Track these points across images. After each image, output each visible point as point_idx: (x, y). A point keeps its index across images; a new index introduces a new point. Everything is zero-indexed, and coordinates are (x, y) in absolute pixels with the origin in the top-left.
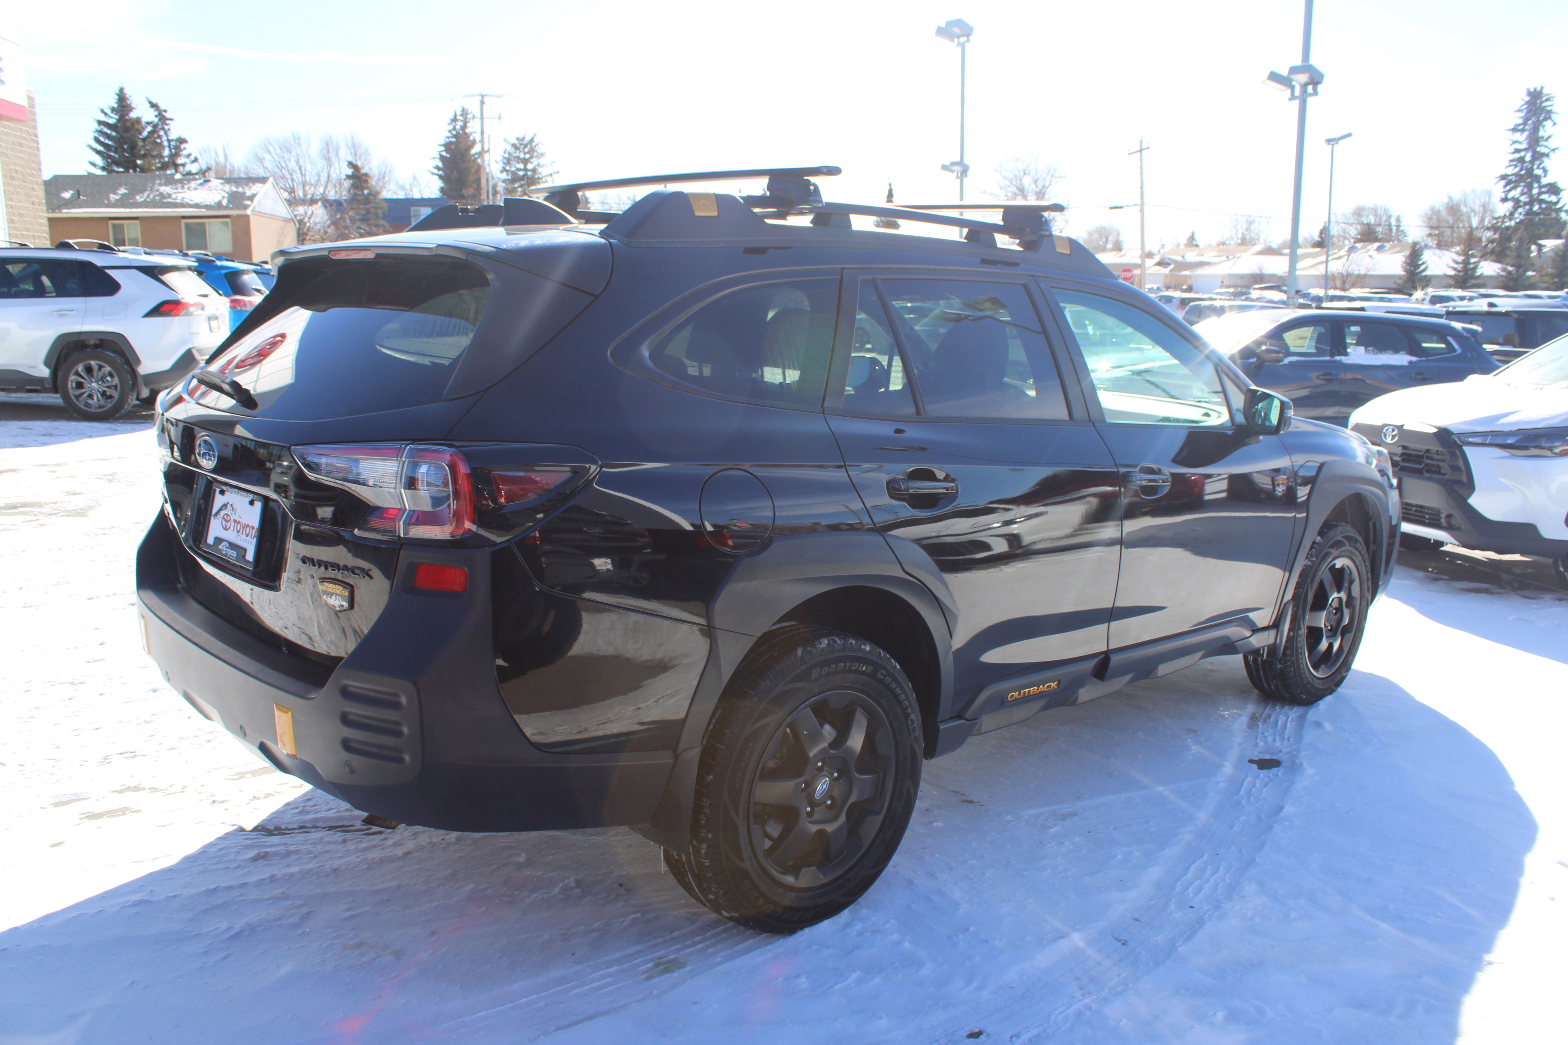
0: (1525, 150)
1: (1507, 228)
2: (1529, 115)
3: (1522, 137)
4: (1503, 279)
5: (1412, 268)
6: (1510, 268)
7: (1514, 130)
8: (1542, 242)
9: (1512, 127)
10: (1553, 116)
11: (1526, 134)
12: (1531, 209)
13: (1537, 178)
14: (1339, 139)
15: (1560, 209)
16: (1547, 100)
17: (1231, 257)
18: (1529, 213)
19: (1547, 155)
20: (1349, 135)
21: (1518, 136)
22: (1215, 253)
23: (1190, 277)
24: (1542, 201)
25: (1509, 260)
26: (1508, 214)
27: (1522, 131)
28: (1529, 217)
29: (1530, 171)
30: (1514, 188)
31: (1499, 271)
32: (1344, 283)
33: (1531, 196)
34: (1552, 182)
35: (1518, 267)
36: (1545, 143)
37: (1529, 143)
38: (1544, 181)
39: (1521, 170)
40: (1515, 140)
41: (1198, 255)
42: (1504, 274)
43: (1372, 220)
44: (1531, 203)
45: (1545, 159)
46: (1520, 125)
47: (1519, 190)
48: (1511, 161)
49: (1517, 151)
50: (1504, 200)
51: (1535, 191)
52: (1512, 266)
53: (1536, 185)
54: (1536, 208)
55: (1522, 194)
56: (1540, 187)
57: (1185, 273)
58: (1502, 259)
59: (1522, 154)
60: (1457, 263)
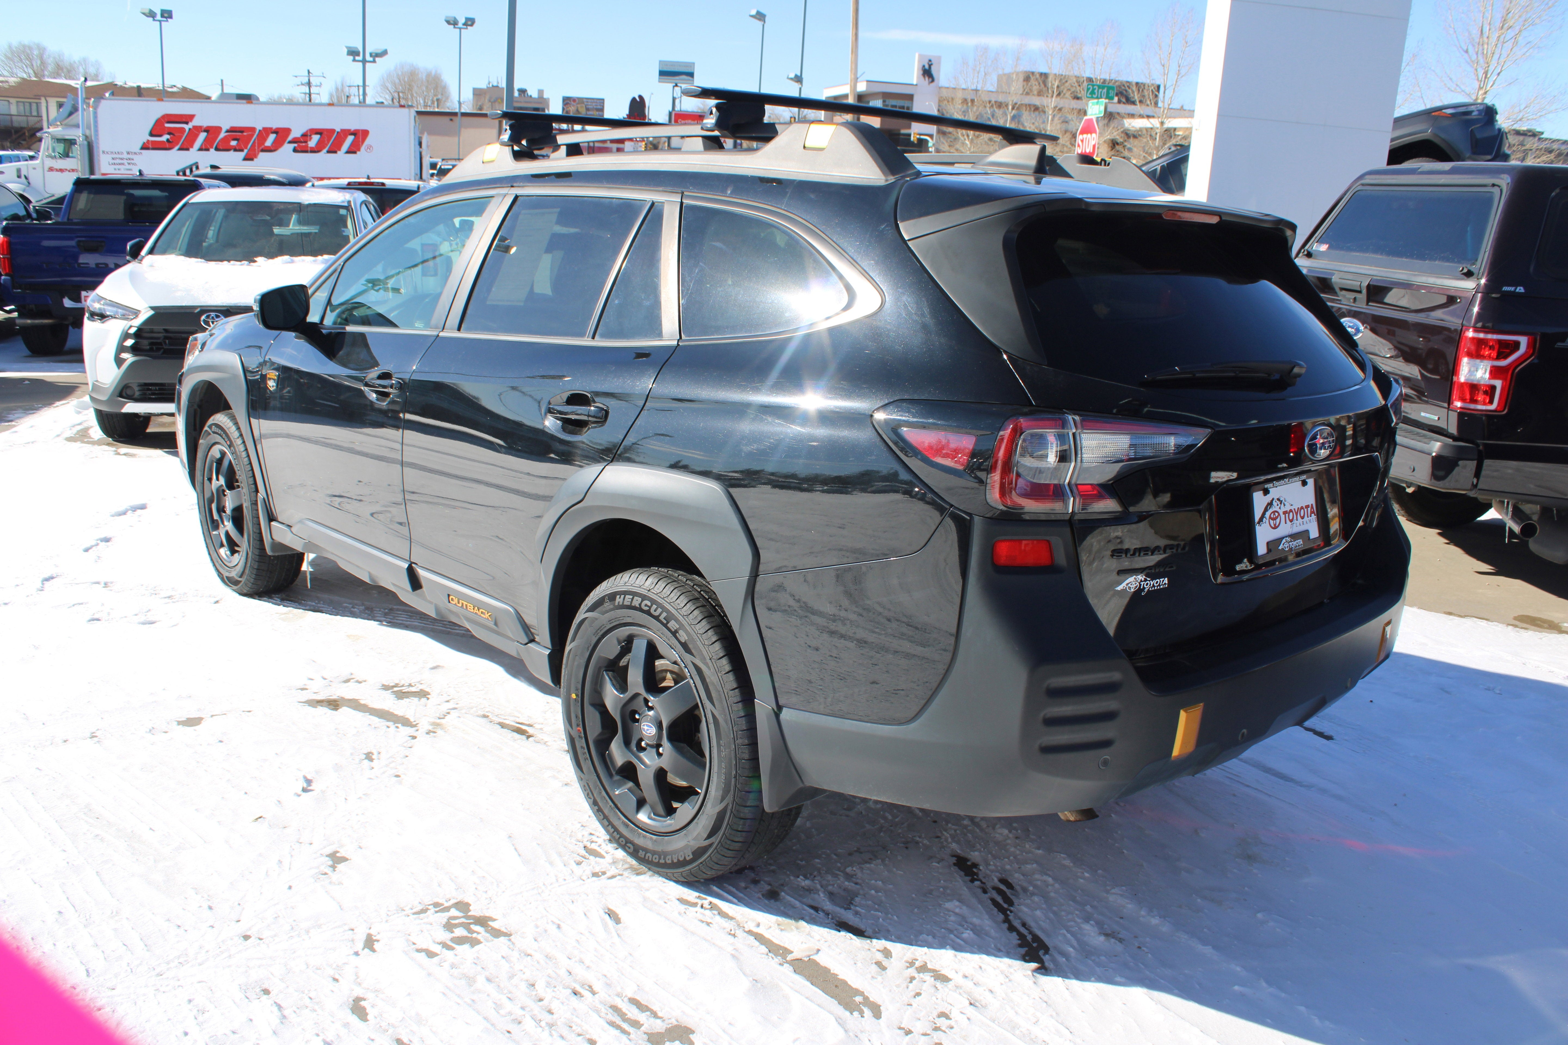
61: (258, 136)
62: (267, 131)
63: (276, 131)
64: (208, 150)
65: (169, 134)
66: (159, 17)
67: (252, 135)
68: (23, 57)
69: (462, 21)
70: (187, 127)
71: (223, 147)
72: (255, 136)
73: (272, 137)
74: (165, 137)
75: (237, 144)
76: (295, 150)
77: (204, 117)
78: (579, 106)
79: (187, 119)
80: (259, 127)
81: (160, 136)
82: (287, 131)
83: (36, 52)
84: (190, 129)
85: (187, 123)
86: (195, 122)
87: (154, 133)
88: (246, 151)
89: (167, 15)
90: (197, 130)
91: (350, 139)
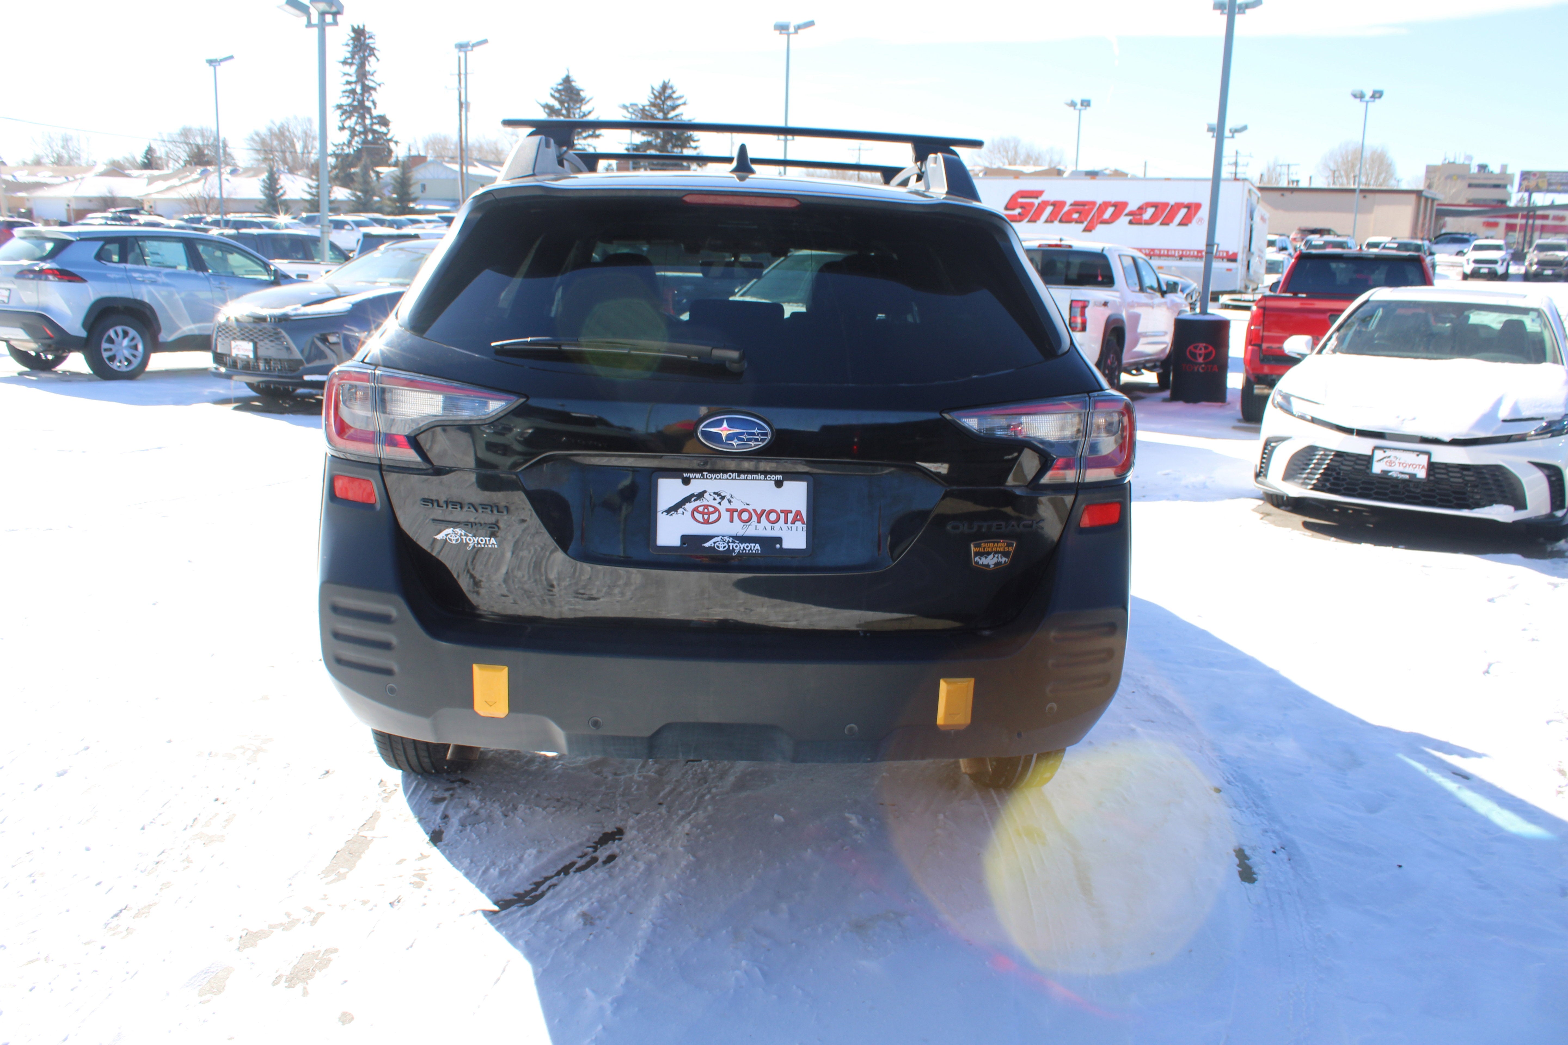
0: (356, 83)
1: (348, 155)
2: (356, 50)
3: (353, 69)
4: (354, 203)
5: (271, 193)
6: (359, 194)
7: (345, 63)
8: (379, 169)
9: (342, 60)
10: (376, 52)
11: (354, 68)
12: (366, 138)
13: (368, 110)
14: (221, 61)
15: (391, 140)
16: (370, 37)
17: (71, 179)
18: (365, 142)
19: (374, 89)
20: (232, 57)
21: (347, 69)
22: (51, 174)
23: (28, 200)
24: (374, 132)
25: (357, 185)
26: (346, 142)
27: (351, 64)
28: (365, 146)
29: (361, 103)
30: (349, 118)
31: (349, 196)
32: (207, 206)
33: (365, 126)
34: (382, 114)
35: (365, 192)
36: (372, 78)
37: (357, 77)
38: (375, 113)
39: (354, 100)
40: (346, 72)
41: (29, 175)
42: (354, 198)
43: (199, 141)
44: (365, 132)
45: (373, 92)
46: (349, 58)
47: (354, 119)
48: (344, 92)
49: (349, 83)
50: (342, 128)
51: (368, 122)
52: (361, 191)
53: (368, 116)
54: (370, 137)
55: (356, 124)
56: (372, 118)
57: (20, 194)
58: (351, 185)
59: (353, 86)
60: (310, 187)
61: (1098, 209)
62: (1106, 205)
63: (1116, 205)
64: (1052, 222)
65: (1021, 207)
66: (1079, 106)
67: (1092, 209)
68: (1001, 149)
69: (1368, 94)
70: (1037, 202)
71: (1066, 219)
72: (1095, 209)
73: (1110, 210)
74: (1017, 211)
75: (1079, 217)
76: (1131, 222)
77: (1053, 191)
78: (1540, 180)
79: (1037, 194)
80: (1099, 201)
81: (1013, 209)
82: (1125, 204)
83: (1012, 145)
84: (1039, 204)
85: (1037, 197)
86: (1044, 198)
87: (1009, 207)
88: (1085, 223)
89: (1086, 103)
90: (1045, 204)
91: (1183, 212)
